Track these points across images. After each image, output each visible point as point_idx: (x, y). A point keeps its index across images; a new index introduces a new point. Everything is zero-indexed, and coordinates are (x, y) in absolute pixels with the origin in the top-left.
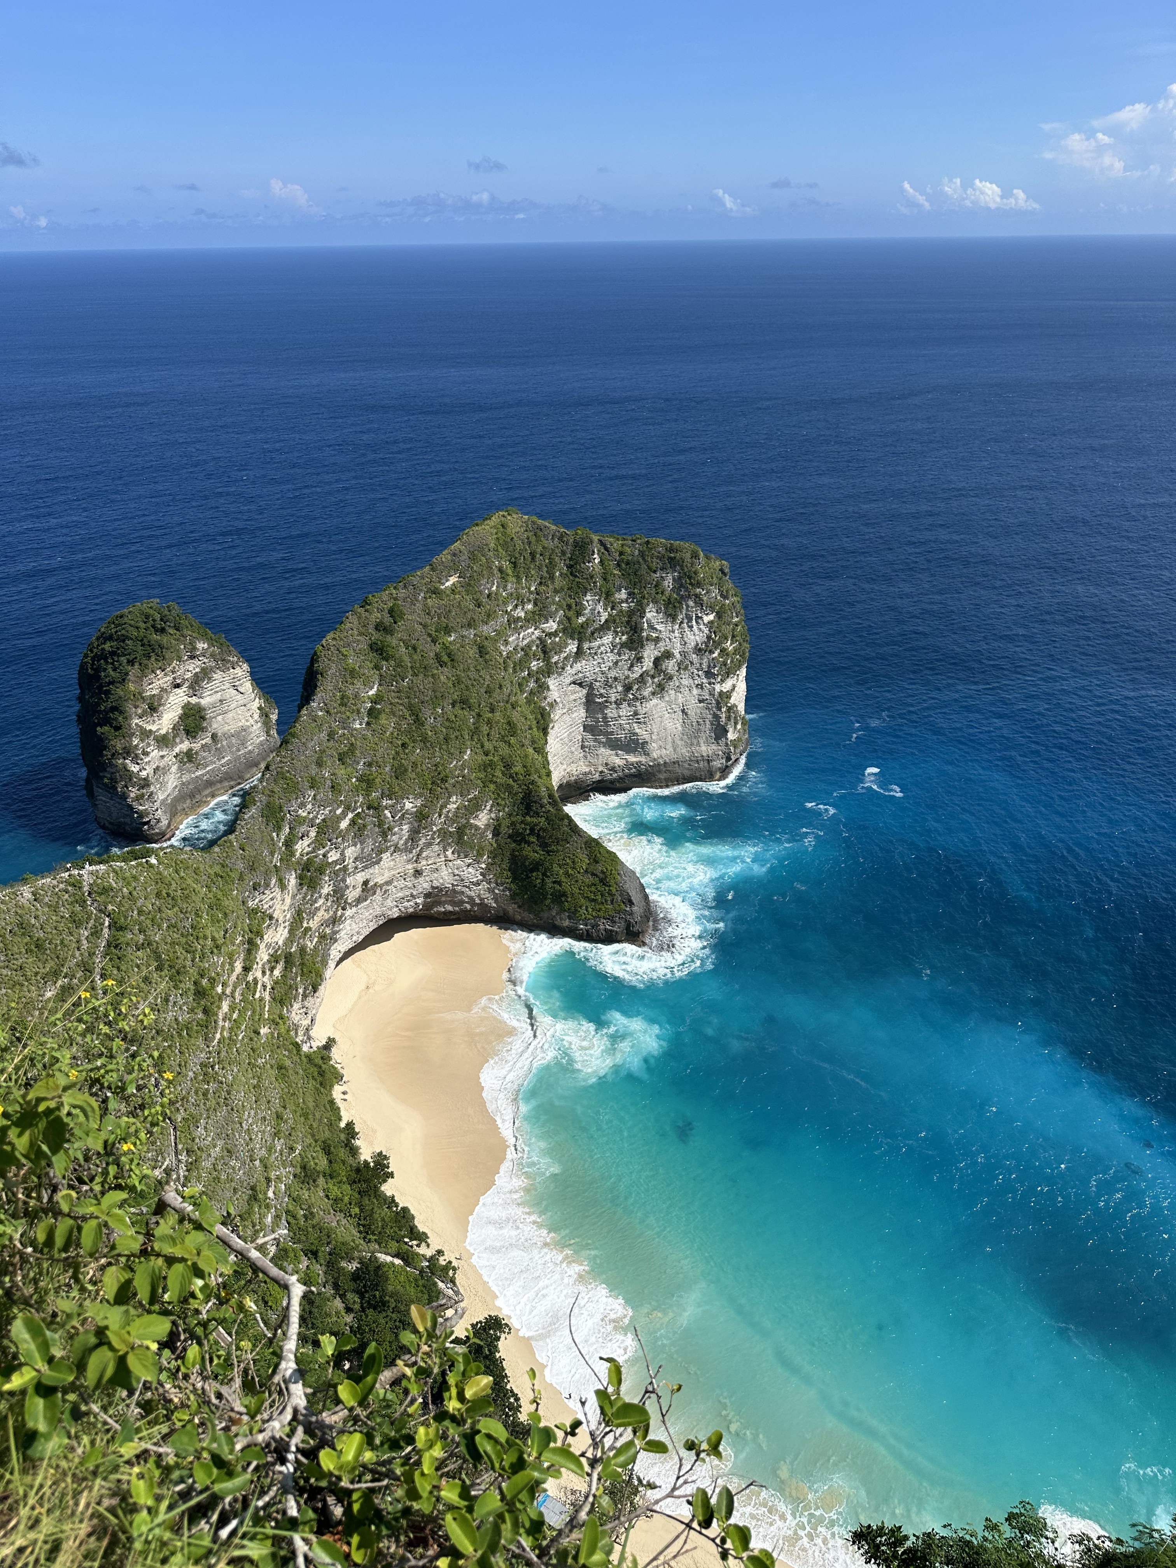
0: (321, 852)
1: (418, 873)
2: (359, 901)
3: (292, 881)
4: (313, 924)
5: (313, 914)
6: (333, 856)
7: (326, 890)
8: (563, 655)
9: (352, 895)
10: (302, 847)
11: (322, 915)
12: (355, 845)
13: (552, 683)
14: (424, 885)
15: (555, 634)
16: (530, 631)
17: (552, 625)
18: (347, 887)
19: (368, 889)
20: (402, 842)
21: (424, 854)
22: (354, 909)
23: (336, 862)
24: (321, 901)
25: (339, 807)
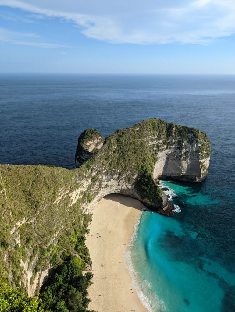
0: (98, 176)
1: (119, 185)
2: (104, 187)
3: (90, 180)
4: (93, 189)
5: (93, 188)
6: (100, 177)
7: (97, 183)
8: (162, 148)
9: (103, 186)
10: (93, 174)
11: (95, 188)
12: (106, 176)
13: (159, 153)
14: (120, 188)
15: (161, 143)
16: (155, 142)
17: (161, 141)
18: (102, 184)
19: (107, 186)
20: (116, 178)
21: (121, 181)
22: (103, 189)
23: (101, 179)
24: (96, 185)
25: (103, 168)
